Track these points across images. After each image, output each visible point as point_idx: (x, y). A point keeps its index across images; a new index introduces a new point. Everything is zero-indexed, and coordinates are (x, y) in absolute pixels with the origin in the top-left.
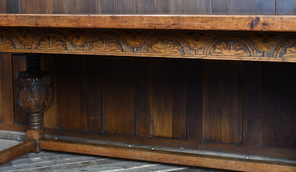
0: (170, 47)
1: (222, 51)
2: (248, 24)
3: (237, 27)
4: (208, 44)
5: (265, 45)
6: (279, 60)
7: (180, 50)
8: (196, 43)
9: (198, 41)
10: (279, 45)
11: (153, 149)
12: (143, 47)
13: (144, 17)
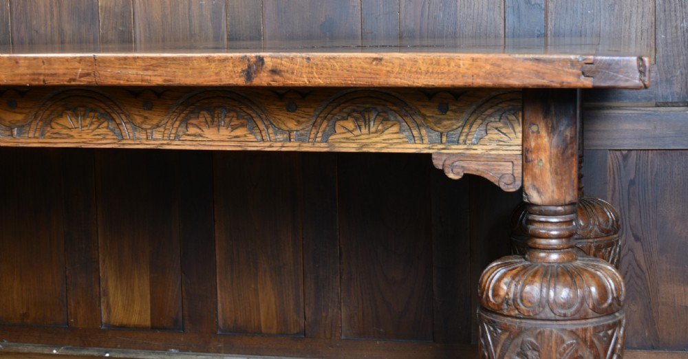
0: (92, 123)
1: (203, 131)
2: (240, 71)
3: (218, 78)
4: (173, 117)
5: (291, 117)
6: (322, 147)
7: (112, 131)
8: (146, 115)
9: (150, 109)
10: (321, 115)
11: (107, 355)
12: (32, 126)
13: (20, 58)
